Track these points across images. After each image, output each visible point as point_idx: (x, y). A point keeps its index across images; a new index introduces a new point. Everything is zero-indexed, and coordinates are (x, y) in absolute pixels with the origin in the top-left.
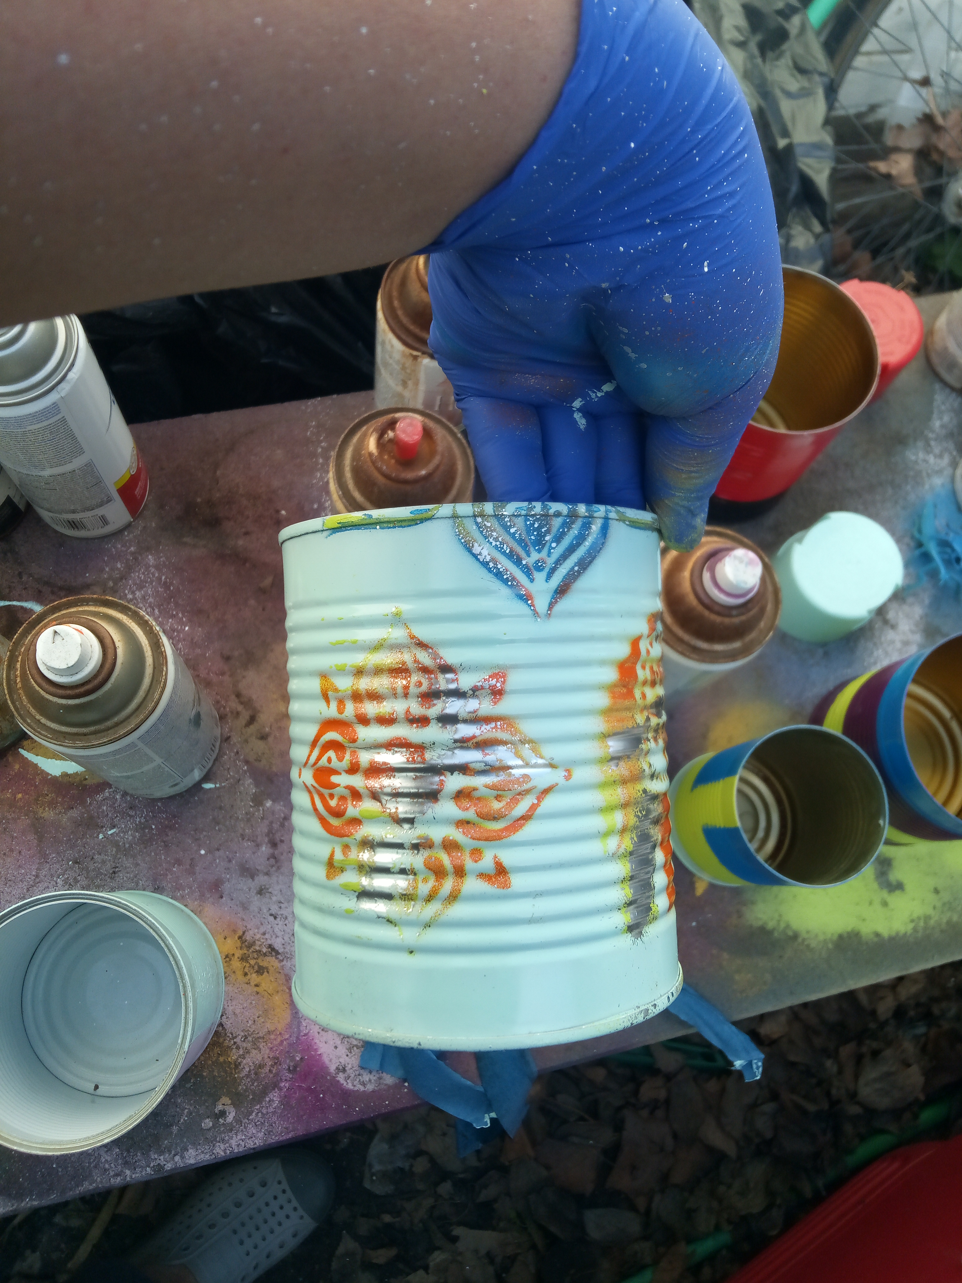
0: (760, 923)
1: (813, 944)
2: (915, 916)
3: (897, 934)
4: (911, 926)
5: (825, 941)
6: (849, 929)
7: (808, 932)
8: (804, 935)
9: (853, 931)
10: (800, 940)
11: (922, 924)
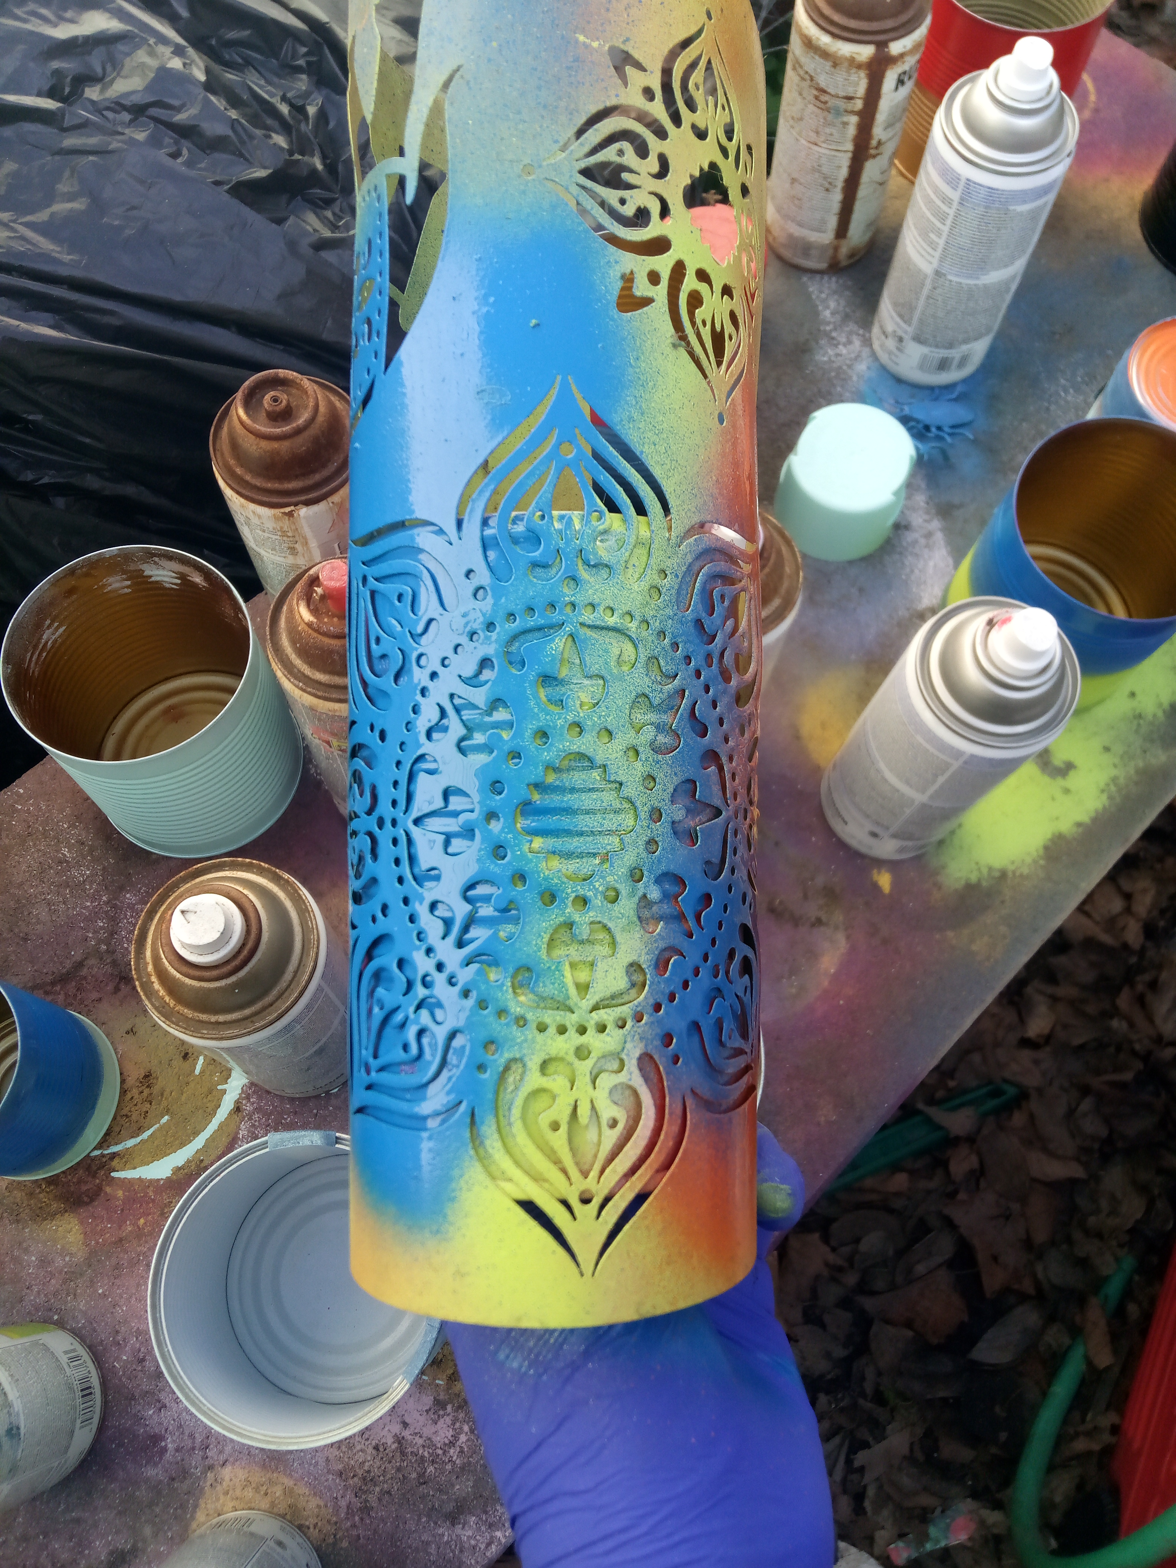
0: (963, 882)
1: (1025, 871)
2: (1102, 785)
3: (1096, 811)
4: (1104, 797)
5: (1035, 862)
6: (1049, 836)
7: (1013, 862)
8: (1011, 868)
9: (1054, 835)
10: (1010, 874)
11: (1113, 788)
